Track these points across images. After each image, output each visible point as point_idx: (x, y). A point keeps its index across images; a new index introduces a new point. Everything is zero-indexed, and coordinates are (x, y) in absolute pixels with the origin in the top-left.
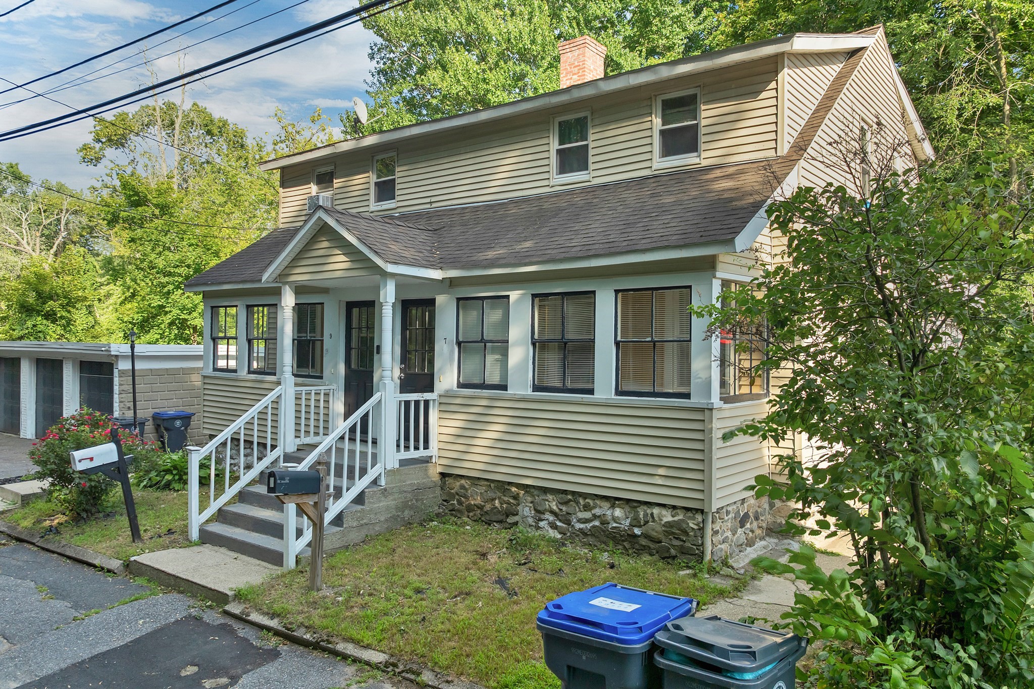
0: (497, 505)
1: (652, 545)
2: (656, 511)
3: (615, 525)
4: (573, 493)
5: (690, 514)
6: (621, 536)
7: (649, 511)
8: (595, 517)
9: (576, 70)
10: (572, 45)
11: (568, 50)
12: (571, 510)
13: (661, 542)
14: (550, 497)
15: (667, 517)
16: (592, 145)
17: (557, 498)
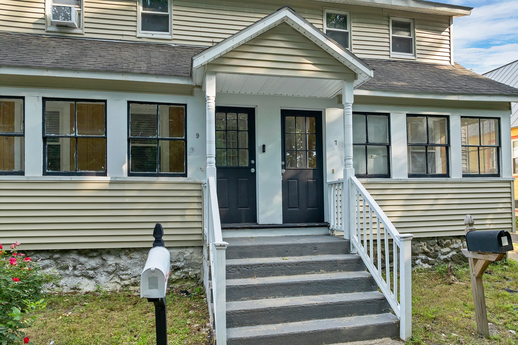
4: (438, 238)
8: (453, 249)
12: (436, 249)
14: (423, 243)
16: (353, 33)
17: (427, 243)
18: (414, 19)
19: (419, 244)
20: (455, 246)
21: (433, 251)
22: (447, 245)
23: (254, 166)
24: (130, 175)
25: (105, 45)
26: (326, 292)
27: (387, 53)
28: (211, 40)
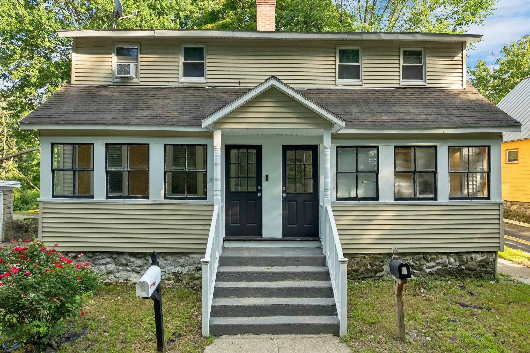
0: (369, 267)
1: (472, 273)
2: (473, 256)
3: (451, 266)
4: (423, 253)
5: (490, 254)
6: (454, 271)
7: (469, 256)
8: (438, 264)
9: (268, 18)
10: (266, 4)
11: (263, 6)
12: (422, 263)
13: (475, 270)
14: (408, 258)
15: (479, 258)
16: (364, 66)
17: (413, 258)
18: (425, 48)
19: (405, 258)
20: (440, 261)
21: (419, 265)
22: (432, 260)
23: (260, 191)
24: (166, 198)
25: (154, 92)
26: (294, 296)
27: (398, 81)
28: (238, 81)
